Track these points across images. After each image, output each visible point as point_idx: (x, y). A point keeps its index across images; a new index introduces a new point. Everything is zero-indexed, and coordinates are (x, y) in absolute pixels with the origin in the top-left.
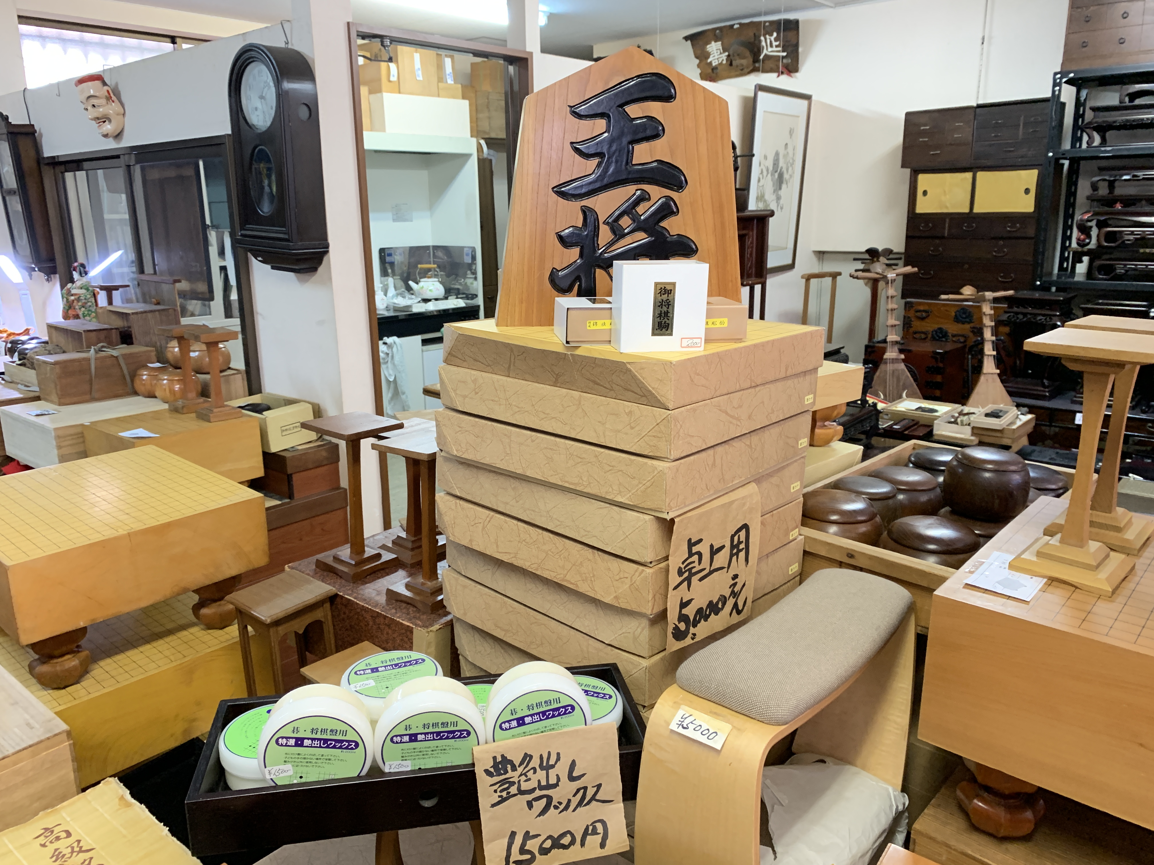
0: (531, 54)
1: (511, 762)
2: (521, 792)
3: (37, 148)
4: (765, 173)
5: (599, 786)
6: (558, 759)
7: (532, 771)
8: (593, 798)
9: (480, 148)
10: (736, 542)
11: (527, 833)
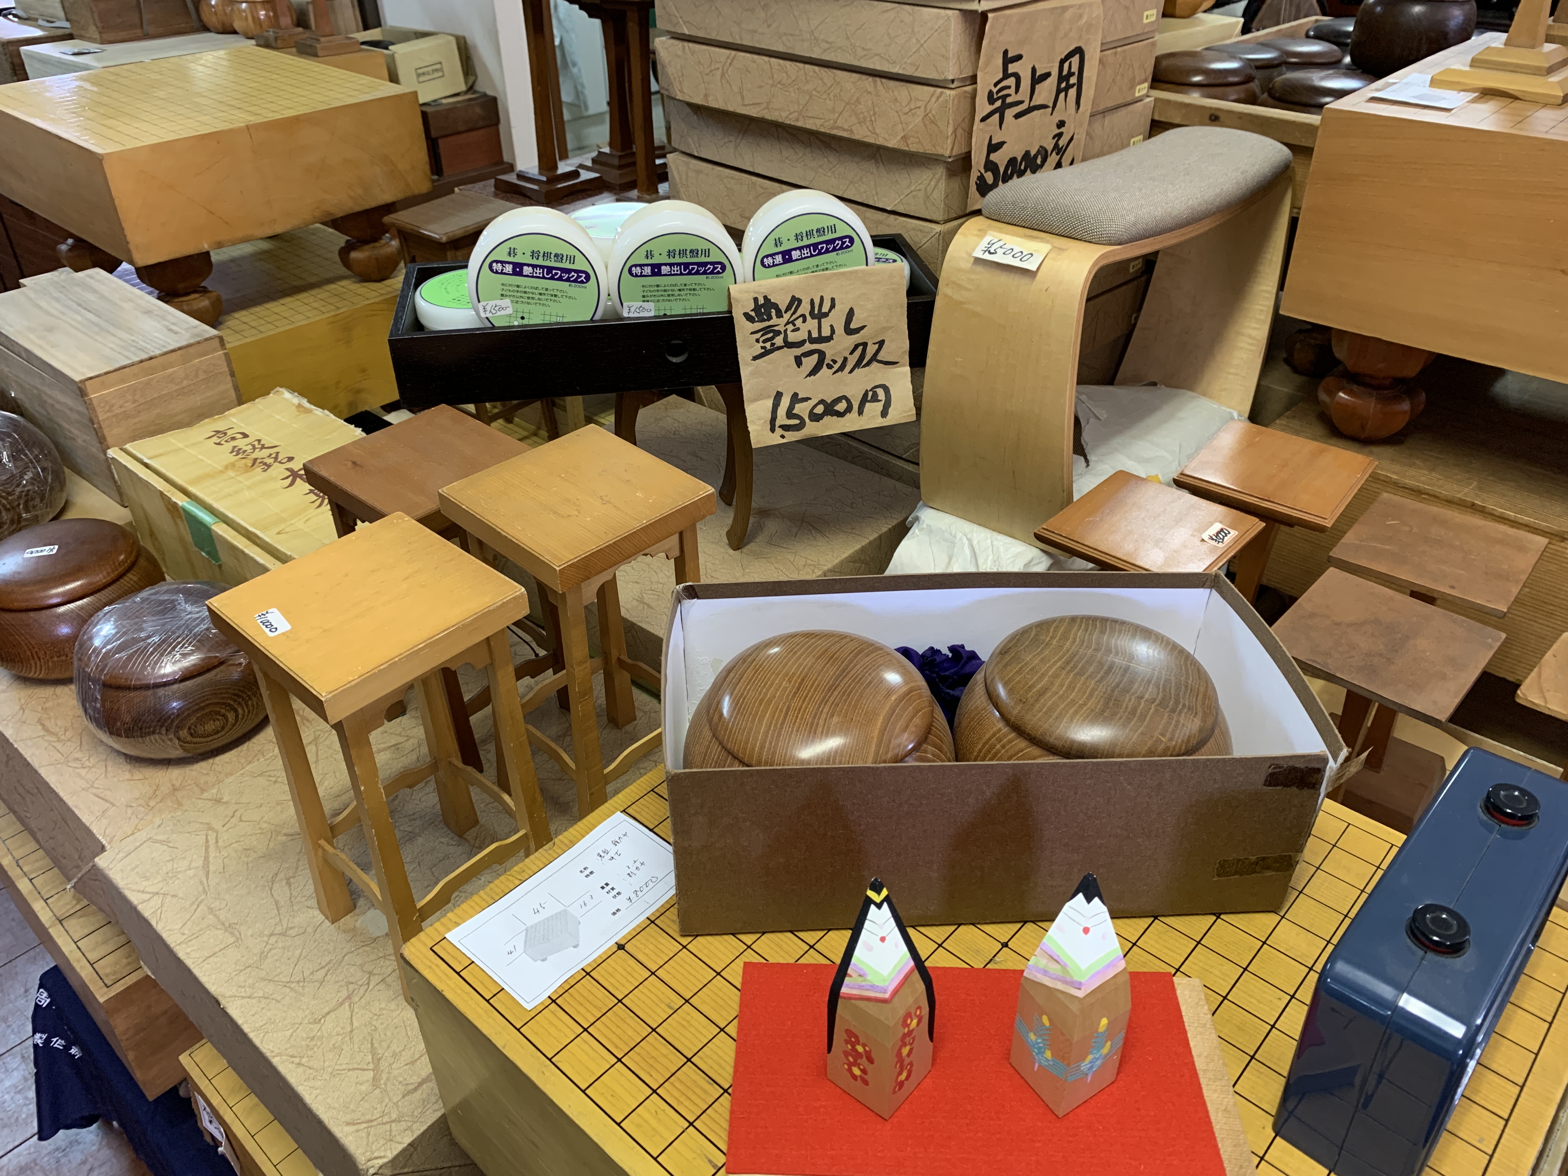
1: (776, 306)
2: (789, 345)
5: (881, 343)
6: (833, 306)
7: (801, 319)
8: (874, 358)
10: (1065, 72)
11: (795, 395)
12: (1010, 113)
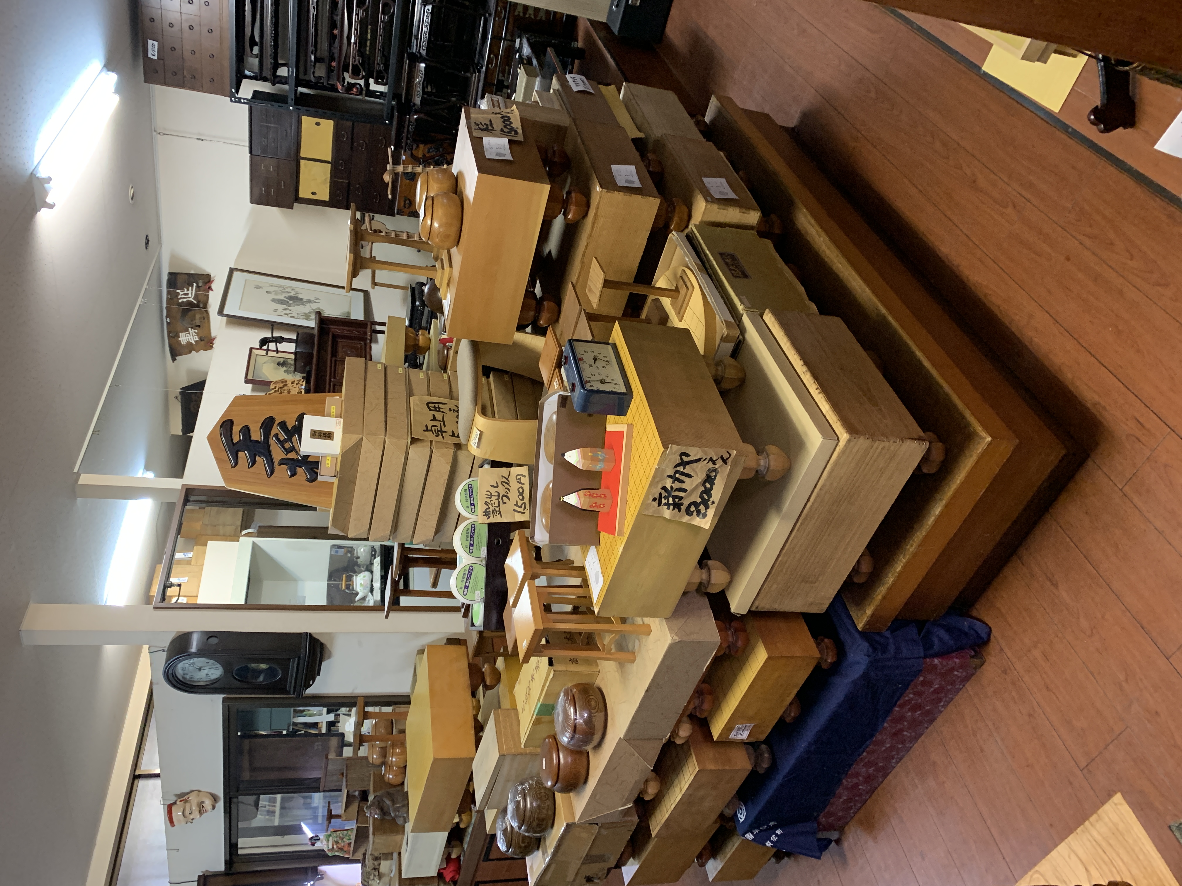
0: (183, 485)
1: (486, 509)
2: (499, 506)
3: (216, 875)
4: (288, 312)
5: (503, 476)
6: (489, 491)
7: (492, 502)
8: (507, 479)
9: (247, 535)
10: (434, 409)
11: (515, 505)
12: (443, 429)
